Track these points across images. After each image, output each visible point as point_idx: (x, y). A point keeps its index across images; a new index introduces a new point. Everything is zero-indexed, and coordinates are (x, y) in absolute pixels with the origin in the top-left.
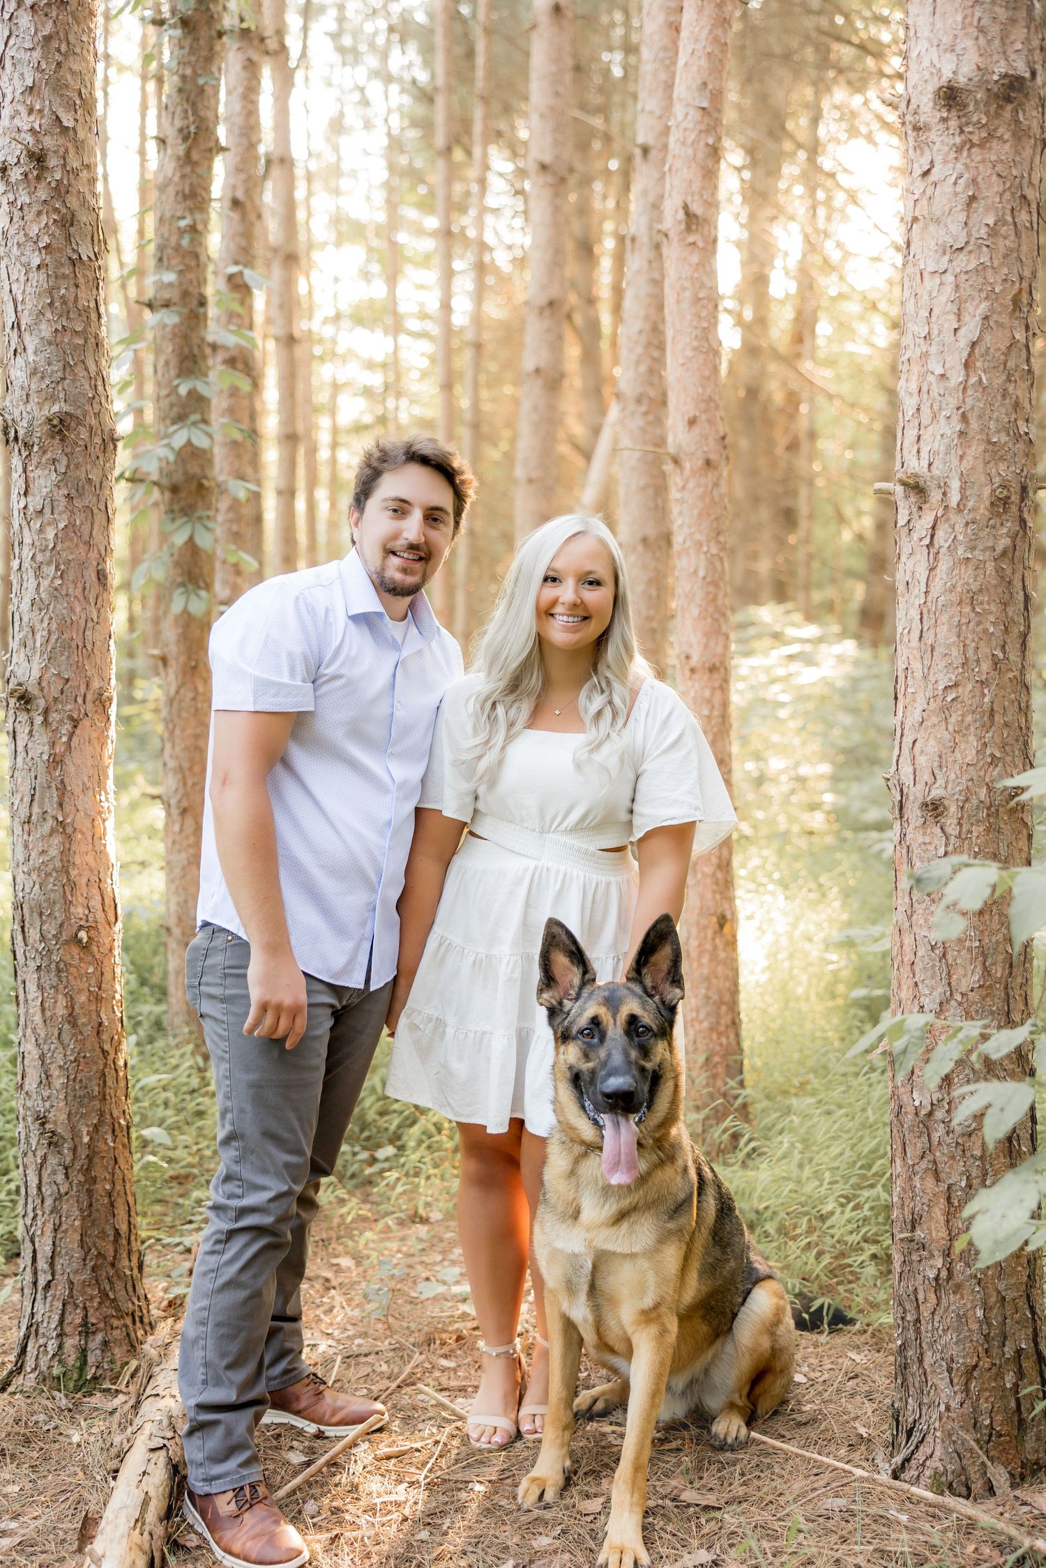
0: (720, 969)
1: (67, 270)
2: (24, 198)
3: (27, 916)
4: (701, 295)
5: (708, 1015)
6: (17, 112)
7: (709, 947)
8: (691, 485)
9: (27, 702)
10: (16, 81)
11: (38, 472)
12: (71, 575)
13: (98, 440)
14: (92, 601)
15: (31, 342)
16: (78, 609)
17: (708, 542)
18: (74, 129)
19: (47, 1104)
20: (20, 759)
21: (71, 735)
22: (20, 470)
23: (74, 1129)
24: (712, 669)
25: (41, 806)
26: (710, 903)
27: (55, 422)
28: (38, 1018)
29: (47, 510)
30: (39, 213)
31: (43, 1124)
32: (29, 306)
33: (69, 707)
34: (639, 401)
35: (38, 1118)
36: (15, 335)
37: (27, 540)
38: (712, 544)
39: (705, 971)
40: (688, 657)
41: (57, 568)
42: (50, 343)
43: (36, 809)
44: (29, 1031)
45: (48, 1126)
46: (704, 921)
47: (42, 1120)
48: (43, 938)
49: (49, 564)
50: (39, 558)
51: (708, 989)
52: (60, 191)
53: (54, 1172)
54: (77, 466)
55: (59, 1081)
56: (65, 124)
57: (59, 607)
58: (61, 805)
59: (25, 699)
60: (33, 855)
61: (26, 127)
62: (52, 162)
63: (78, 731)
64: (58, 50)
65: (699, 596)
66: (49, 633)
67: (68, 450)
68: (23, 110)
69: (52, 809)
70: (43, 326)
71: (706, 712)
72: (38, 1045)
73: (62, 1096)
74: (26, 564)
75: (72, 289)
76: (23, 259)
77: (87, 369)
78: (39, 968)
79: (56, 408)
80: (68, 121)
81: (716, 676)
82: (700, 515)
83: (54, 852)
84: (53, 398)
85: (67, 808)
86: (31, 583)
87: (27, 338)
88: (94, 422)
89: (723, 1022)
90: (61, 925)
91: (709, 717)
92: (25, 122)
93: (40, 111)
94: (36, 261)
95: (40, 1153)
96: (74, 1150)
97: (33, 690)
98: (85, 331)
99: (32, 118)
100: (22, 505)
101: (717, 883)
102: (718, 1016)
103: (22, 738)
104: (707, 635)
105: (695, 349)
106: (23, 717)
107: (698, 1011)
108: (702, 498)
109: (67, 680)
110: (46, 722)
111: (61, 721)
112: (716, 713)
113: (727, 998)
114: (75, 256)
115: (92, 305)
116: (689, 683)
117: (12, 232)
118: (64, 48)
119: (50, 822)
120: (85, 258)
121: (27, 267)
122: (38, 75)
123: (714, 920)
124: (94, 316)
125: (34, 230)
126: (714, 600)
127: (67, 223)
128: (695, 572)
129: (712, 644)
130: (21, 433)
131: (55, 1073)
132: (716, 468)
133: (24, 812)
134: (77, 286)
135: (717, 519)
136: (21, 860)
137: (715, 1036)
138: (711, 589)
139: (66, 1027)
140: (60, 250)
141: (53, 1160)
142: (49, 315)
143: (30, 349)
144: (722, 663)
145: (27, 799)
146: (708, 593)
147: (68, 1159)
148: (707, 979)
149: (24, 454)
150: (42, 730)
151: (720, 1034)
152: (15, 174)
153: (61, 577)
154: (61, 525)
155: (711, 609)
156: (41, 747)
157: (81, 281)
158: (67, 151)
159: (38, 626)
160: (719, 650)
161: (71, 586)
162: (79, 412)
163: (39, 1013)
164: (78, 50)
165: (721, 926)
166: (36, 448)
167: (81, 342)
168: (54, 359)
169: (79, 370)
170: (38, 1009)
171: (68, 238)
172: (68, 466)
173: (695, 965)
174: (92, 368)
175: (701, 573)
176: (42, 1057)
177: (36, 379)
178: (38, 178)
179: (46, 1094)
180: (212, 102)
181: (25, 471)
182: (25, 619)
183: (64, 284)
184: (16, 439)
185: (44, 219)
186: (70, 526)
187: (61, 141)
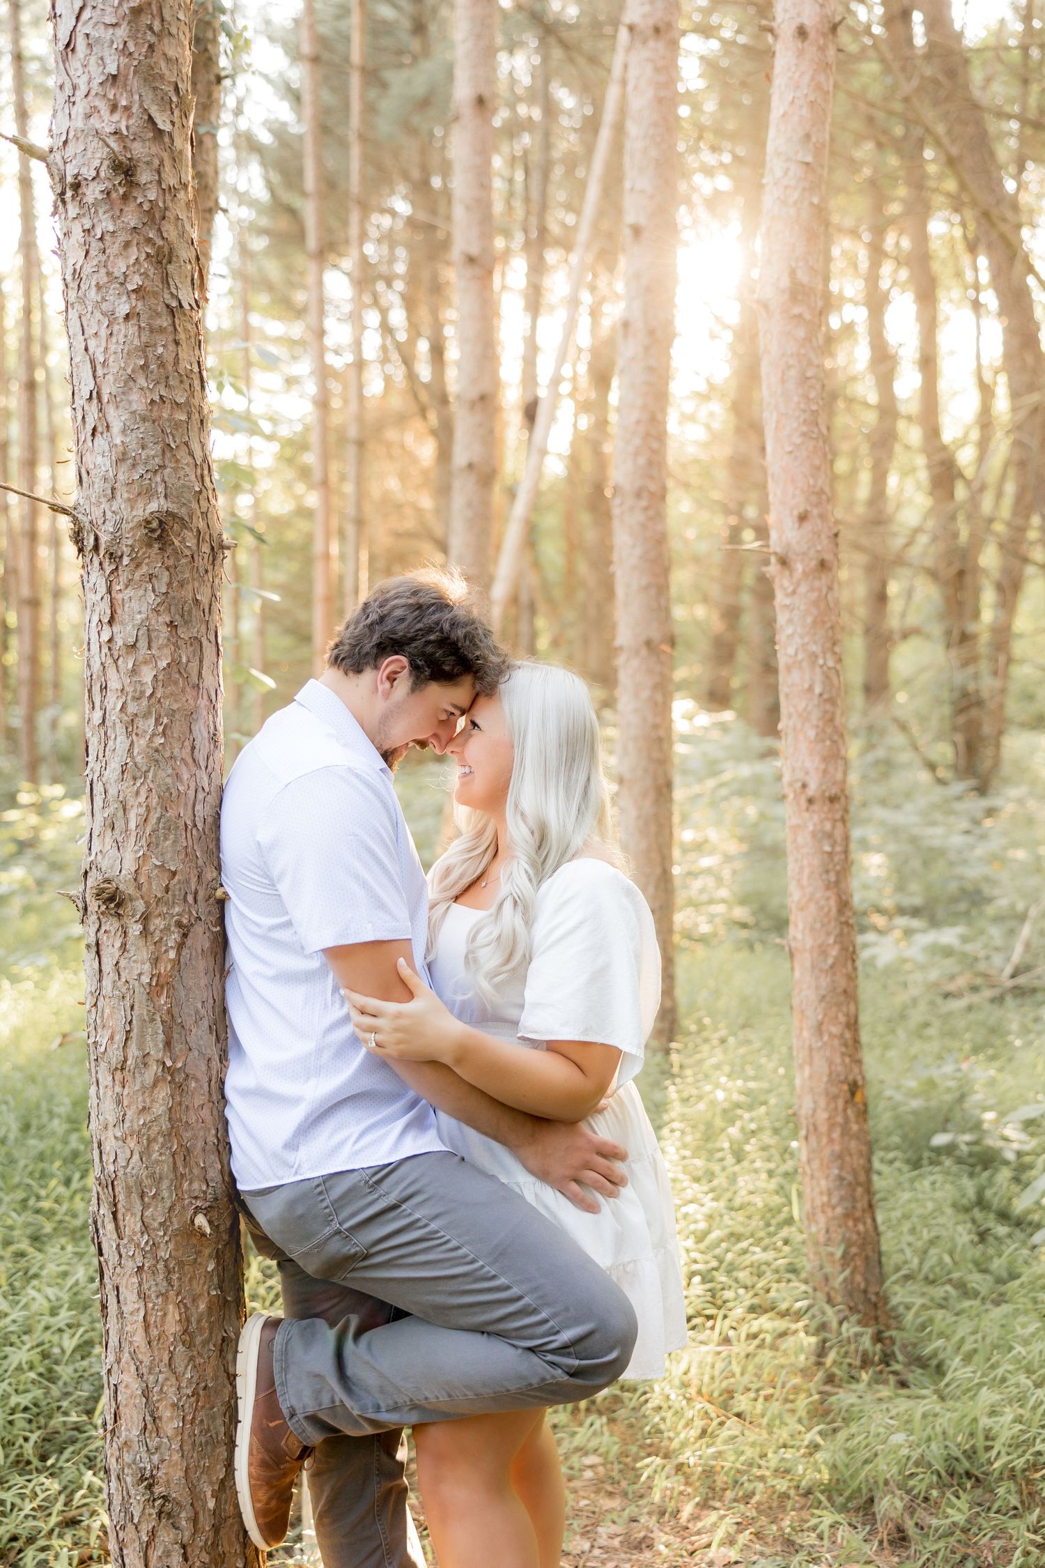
0: (853, 1145)
1: (165, 322)
2: (105, 224)
3: (121, 1197)
4: (809, 374)
5: (842, 1199)
6: (95, 109)
7: (840, 1119)
8: (803, 589)
9: (118, 905)
10: (94, 68)
11: (129, 592)
12: (176, 730)
13: (206, 548)
14: (203, 764)
15: (116, 418)
16: (186, 776)
17: (824, 653)
18: (170, 134)
19: (156, 1458)
20: (107, 983)
21: (180, 947)
22: (102, 589)
23: (193, 1490)
24: (833, 800)
25: (141, 1046)
26: (839, 1068)
27: (155, 524)
28: (139, 1339)
29: (143, 644)
30: (127, 245)
31: (150, 1487)
32: (114, 368)
33: (177, 909)
34: (638, 495)
35: (143, 1479)
36: (93, 409)
37: (114, 684)
38: (829, 656)
39: (837, 1148)
40: (804, 786)
41: (158, 722)
42: (144, 419)
43: (133, 1051)
44: (126, 1357)
45: (158, 1490)
46: (834, 1090)
47: (148, 1481)
48: (146, 1227)
49: (146, 716)
50: (132, 708)
51: (841, 1168)
52: (155, 216)
53: (167, 1554)
54: (182, 584)
55: (170, 1425)
56: (161, 126)
57: (161, 774)
58: (168, 1044)
59: (113, 900)
60: (129, 1114)
61: (110, 129)
62: (144, 176)
63: (189, 942)
64: (150, 28)
65: (815, 716)
66: (148, 809)
67: (171, 562)
68: (103, 107)
69: (155, 1048)
70: (134, 396)
71: (827, 848)
72: (141, 1376)
73: (175, 1446)
74: (113, 717)
75: (172, 347)
76: (104, 306)
77: (191, 454)
78: (140, 1269)
79: (153, 506)
80: (163, 123)
81: (837, 806)
82: (815, 623)
83: (159, 1109)
84: (149, 493)
85: (178, 1047)
86: (120, 742)
87: (111, 412)
88: (202, 525)
89: (859, 1205)
90: (171, 1209)
91: (831, 854)
92: (107, 122)
93: (127, 108)
94: (124, 309)
95: (145, 1528)
96: (195, 1520)
97: (128, 888)
98: (188, 403)
99: (116, 117)
100: (105, 637)
101: (846, 1045)
102: (854, 1200)
103: (111, 953)
104: (825, 759)
105: (804, 434)
106: (111, 925)
107: (830, 1194)
108: (816, 603)
109: (174, 874)
110: (145, 933)
111: (167, 928)
112: (838, 849)
113: (862, 1178)
114: (174, 304)
115: (196, 369)
116: (806, 815)
117: (88, 269)
118: (157, 26)
119: (154, 1068)
120: (187, 307)
121: (111, 316)
122: (124, 60)
123: (845, 1087)
124: (197, 383)
125: (120, 267)
126: (832, 720)
127: (163, 258)
128: (811, 689)
129: (831, 769)
130: (104, 539)
131: (166, 1413)
132: (830, 569)
133: (115, 1055)
134: (177, 343)
135: (832, 628)
136: (112, 1120)
137: (850, 1223)
138: (828, 707)
139: (180, 1348)
140: (155, 294)
141: (166, 1537)
142: (142, 382)
143: (116, 427)
144: (843, 791)
145: (119, 1038)
146: (826, 712)
147: (187, 1534)
148: (840, 1157)
149: (108, 568)
150: (141, 943)
151: (856, 1220)
152: (92, 192)
153: (164, 734)
154: (164, 664)
155: (829, 730)
156: (139, 966)
157: (182, 336)
158: (162, 163)
159: (131, 801)
160: (839, 776)
161: (177, 745)
162: (183, 512)
163: (141, 1332)
164: (174, 31)
165: (853, 1094)
166: (126, 561)
167: (184, 417)
168: (149, 441)
169: (182, 454)
170: (140, 1326)
171: (166, 279)
172: (169, 584)
173: (825, 1140)
174: (198, 454)
175: (818, 690)
176: (146, 1393)
177: (124, 467)
178: (125, 197)
179: (152, 1444)
180: (211, 154)
181: (109, 591)
182: (112, 791)
183: (161, 339)
184: (96, 548)
185: (133, 253)
186: (175, 664)
187: (155, 149)
